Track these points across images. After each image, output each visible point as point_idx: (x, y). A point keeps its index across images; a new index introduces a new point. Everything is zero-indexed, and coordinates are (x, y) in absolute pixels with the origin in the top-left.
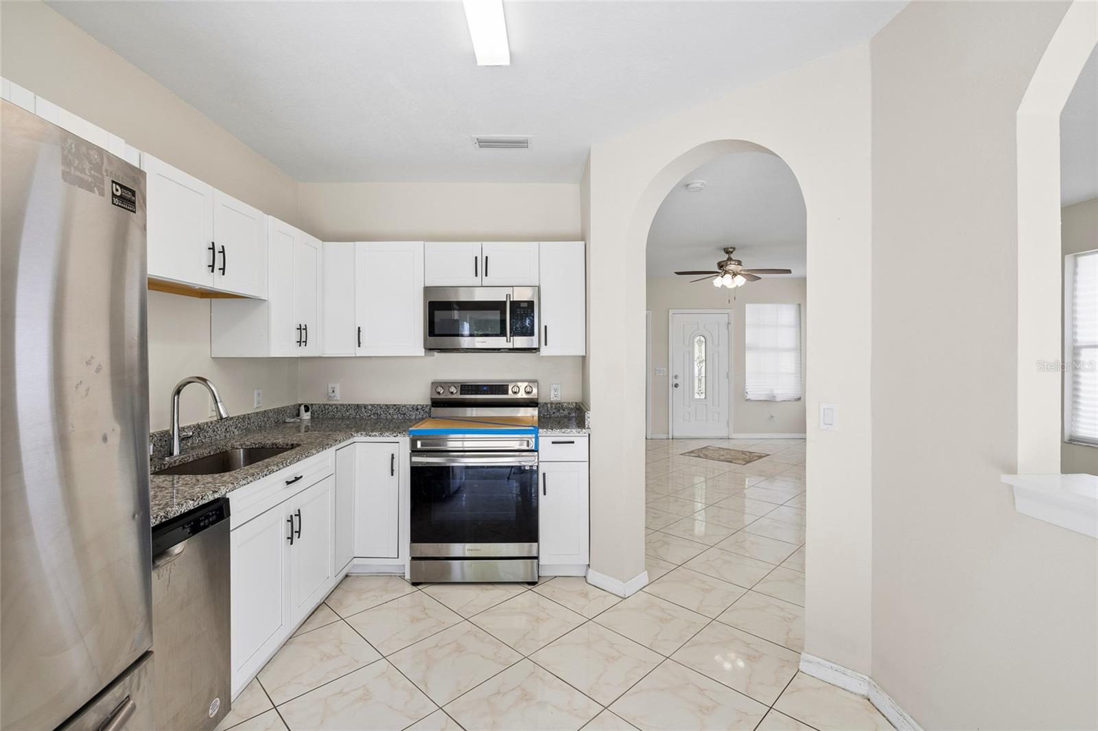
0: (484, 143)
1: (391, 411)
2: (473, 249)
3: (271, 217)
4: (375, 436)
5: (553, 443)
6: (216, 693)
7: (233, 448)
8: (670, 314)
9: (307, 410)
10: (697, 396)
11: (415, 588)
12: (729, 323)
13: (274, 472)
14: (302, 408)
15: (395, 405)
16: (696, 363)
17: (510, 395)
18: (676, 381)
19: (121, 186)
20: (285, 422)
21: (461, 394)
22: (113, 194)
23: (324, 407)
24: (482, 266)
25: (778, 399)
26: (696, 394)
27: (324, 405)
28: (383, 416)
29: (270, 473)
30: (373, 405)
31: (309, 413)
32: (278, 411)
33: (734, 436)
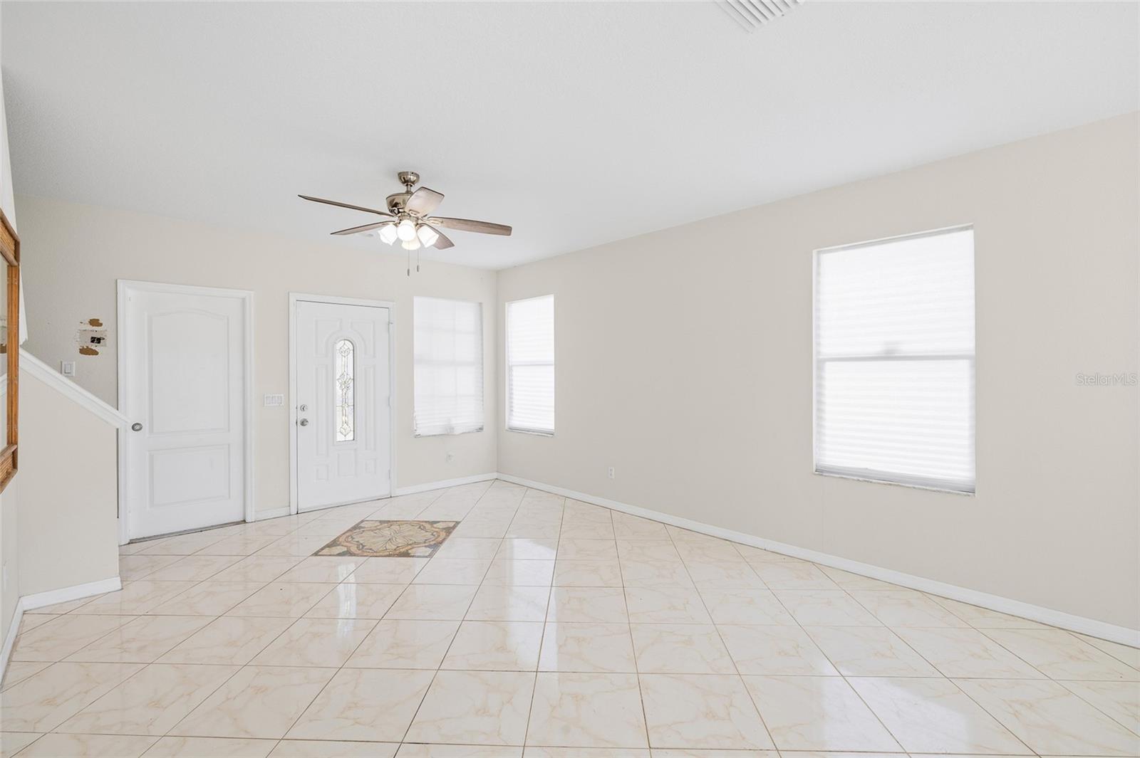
8: (292, 300)
10: (340, 438)
12: (389, 323)
16: (338, 383)
18: (302, 416)
25: (458, 431)
26: (338, 434)
33: (398, 492)
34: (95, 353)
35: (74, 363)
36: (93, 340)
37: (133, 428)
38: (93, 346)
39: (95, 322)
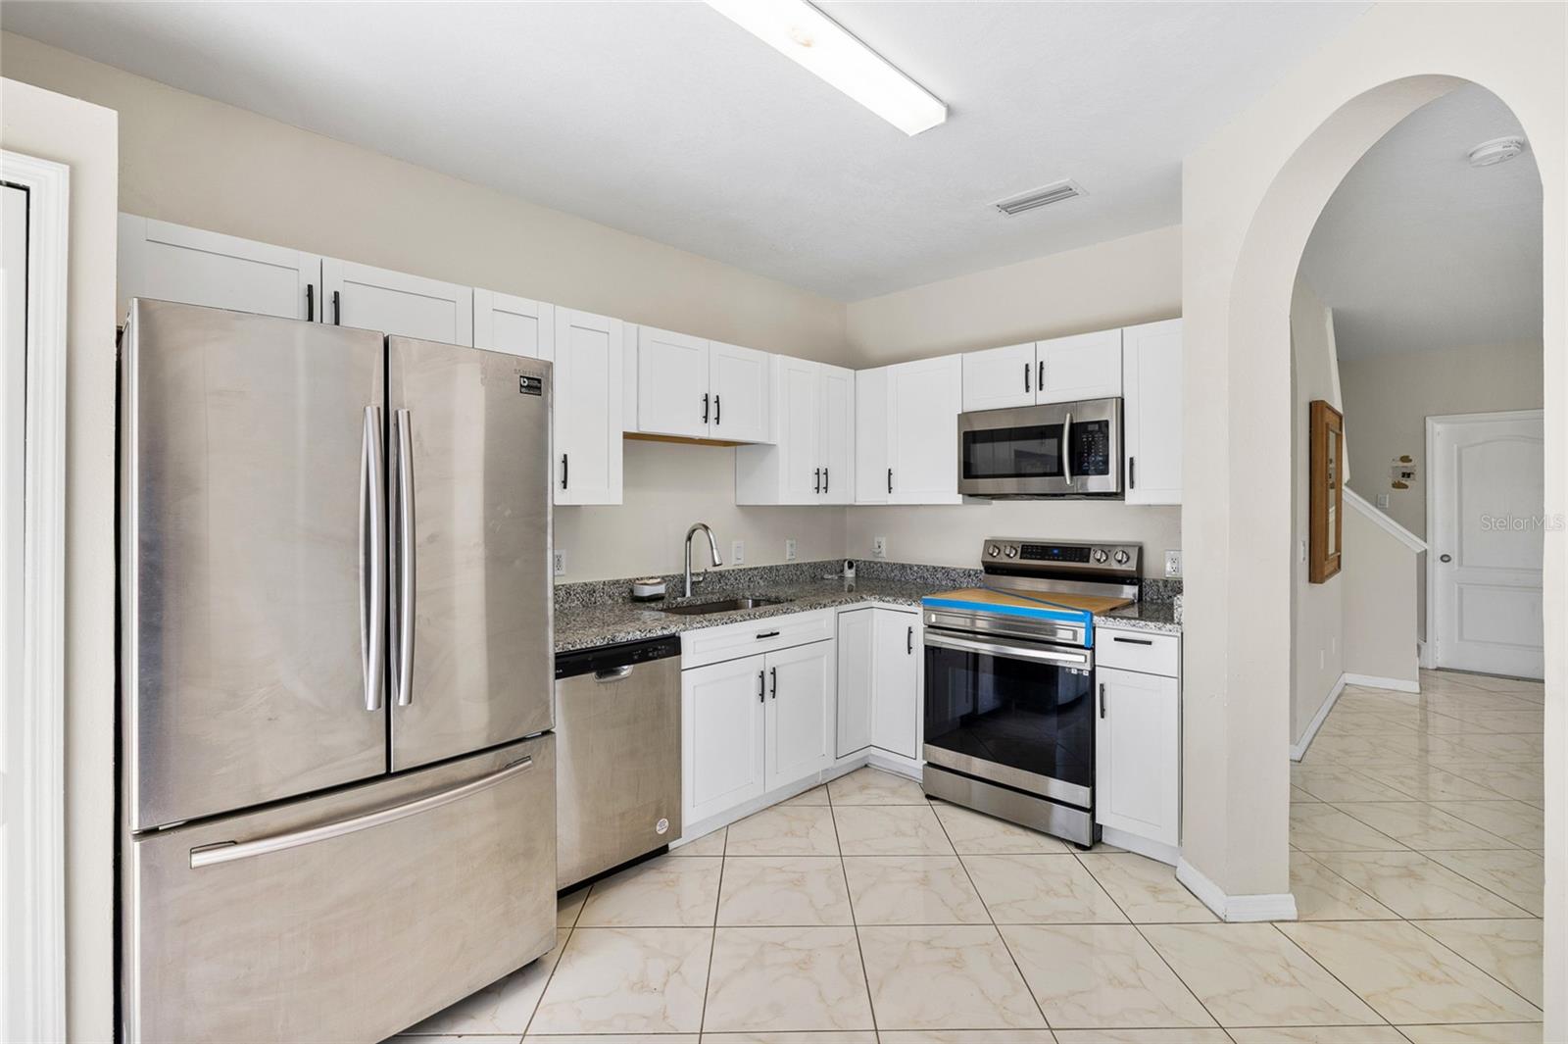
0: (1011, 208)
1: (939, 575)
2: (1025, 353)
3: (779, 356)
4: (889, 601)
5: (1116, 639)
6: (665, 814)
7: (744, 597)
9: (851, 566)
11: (926, 801)
13: (736, 621)
14: (846, 564)
15: (943, 568)
17: (1092, 564)
19: (528, 378)
20: (822, 578)
21: (1021, 558)
22: (521, 386)
23: (869, 564)
24: (1035, 375)
27: (870, 562)
28: (930, 581)
29: (731, 622)
30: (919, 566)
31: (853, 570)
32: (815, 566)
34: (1406, 487)
35: (1388, 496)
36: (1404, 475)
37: (1442, 558)
38: (1404, 481)
39: (1406, 459)
